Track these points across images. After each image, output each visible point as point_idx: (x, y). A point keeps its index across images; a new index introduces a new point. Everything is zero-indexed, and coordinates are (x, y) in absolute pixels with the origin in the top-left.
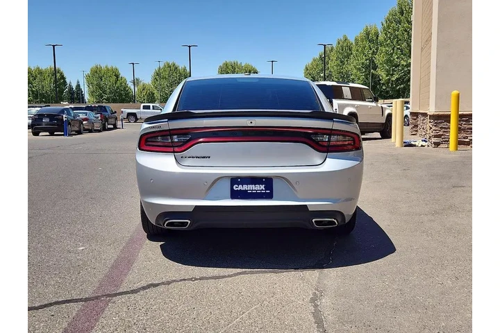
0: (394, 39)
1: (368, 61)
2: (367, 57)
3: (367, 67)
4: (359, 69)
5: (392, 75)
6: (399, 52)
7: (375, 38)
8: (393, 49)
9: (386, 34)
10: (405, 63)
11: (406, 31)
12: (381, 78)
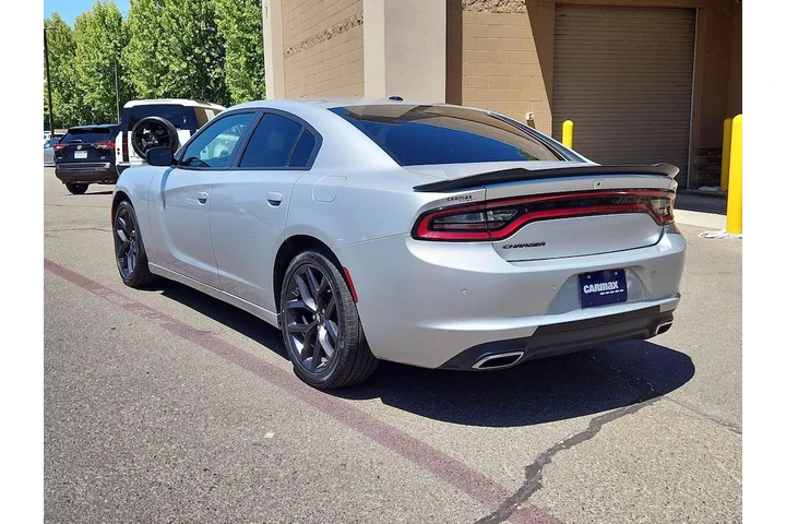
0: (155, 28)
1: (107, 61)
2: (105, 55)
3: (106, 70)
4: (91, 75)
5: (157, 87)
6: (165, 50)
7: (116, 23)
8: (156, 45)
9: (139, 18)
10: (177, 70)
11: (173, 17)
12: (137, 90)
